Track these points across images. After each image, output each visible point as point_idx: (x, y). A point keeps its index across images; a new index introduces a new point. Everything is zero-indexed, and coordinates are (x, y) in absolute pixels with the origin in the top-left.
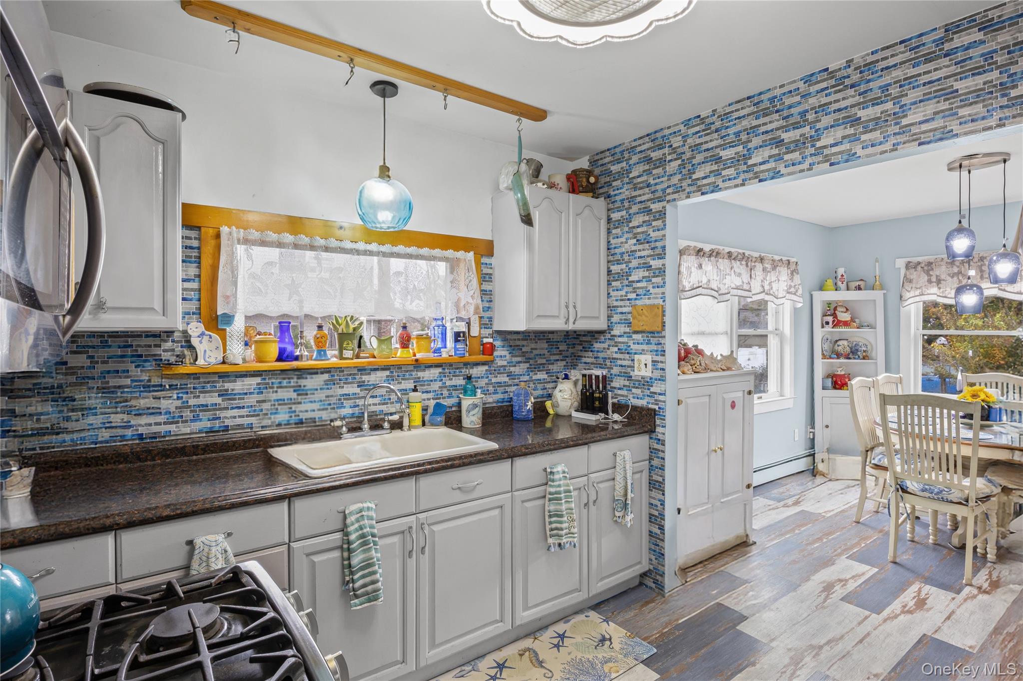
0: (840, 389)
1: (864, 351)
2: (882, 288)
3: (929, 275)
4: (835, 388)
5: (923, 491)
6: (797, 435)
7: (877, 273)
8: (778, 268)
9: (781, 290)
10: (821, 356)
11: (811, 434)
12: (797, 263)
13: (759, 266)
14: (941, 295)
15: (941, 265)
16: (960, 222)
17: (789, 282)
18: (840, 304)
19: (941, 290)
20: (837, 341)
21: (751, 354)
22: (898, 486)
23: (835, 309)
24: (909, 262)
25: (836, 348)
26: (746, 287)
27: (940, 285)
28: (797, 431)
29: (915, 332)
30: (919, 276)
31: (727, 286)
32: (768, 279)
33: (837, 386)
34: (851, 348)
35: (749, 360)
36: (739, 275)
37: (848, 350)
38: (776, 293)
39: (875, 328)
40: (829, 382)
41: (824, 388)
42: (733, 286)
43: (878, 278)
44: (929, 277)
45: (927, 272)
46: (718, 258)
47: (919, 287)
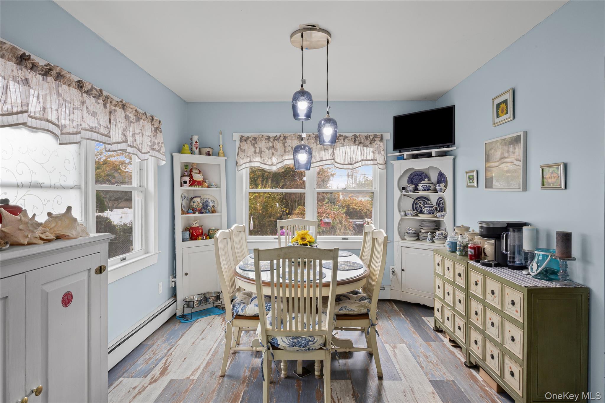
0: (196, 239)
1: (213, 206)
2: (224, 156)
3: (255, 148)
4: (192, 239)
5: (293, 346)
6: (161, 287)
7: (221, 144)
8: (142, 121)
9: (145, 145)
10: (180, 212)
11: (173, 283)
12: (160, 122)
13: (120, 113)
14: (262, 162)
15: (261, 141)
16: (302, 86)
17: (153, 139)
18: (195, 167)
19: (263, 159)
20: (192, 199)
21: (123, 213)
22: (269, 344)
23: (191, 171)
24: (242, 136)
25: (192, 204)
26: (102, 130)
27: (262, 155)
28: (161, 284)
29: (245, 191)
30: (249, 148)
31: (75, 124)
32: (131, 129)
33: (193, 237)
34: (203, 204)
35: (121, 218)
36: (94, 114)
37: (201, 205)
38: (140, 147)
39: (220, 188)
40: (187, 235)
41: (183, 240)
42: (84, 126)
43: (221, 147)
44: (255, 149)
45: (254, 145)
46: (60, 81)
47: (248, 156)
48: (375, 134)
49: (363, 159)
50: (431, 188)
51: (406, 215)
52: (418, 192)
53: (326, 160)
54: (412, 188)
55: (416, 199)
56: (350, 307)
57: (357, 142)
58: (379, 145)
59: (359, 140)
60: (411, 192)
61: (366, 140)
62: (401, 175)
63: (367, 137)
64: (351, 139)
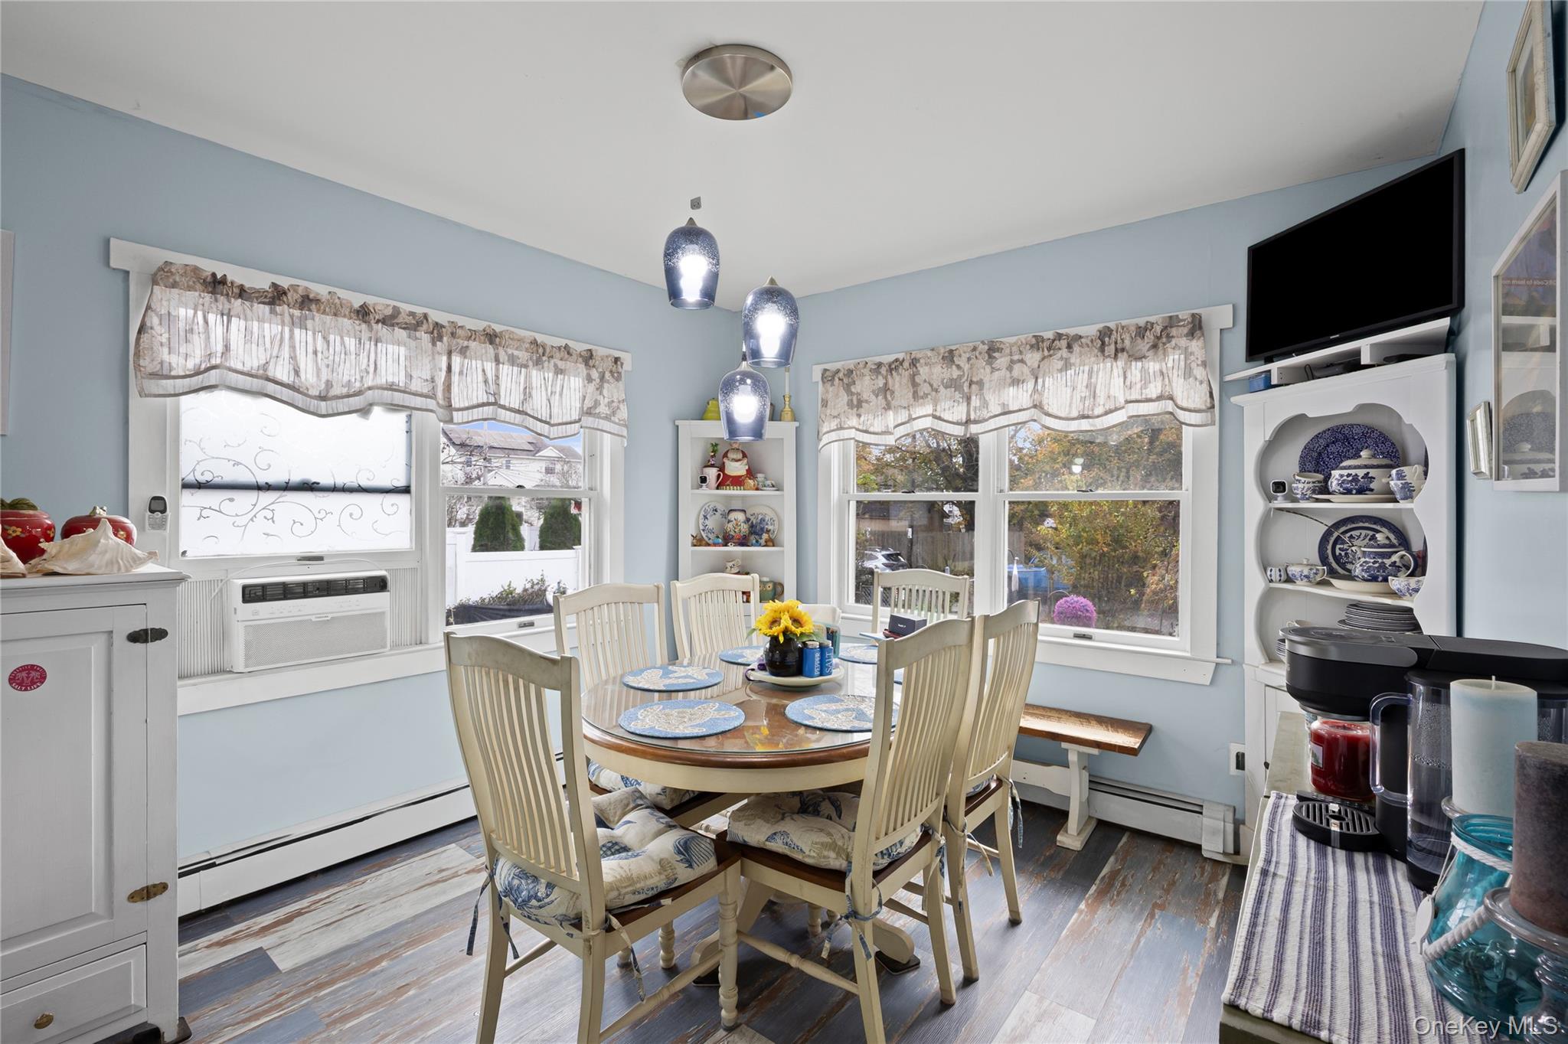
1: (768, 531)
2: (793, 417)
3: (849, 393)
7: (787, 392)
8: (553, 361)
9: (560, 408)
10: (690, 541)
12: (618, 359)
13: (480, 351)
14: (860, 427)
15: (863, 375)
17: (592, 395)
18: (734, 446)
20: (726, 513)
23: (725, 455)
24: (826, 370)
27: (862, 410)
29: (850, 498)
30: (837, 395)
34: (750, 526)
37: (744, 528)
39: (782, 489)
43: (787, 399)
44: (850, 398)
45: (848, 388)
46: (310, 310)
47: (836, 414)
48: (1171, 317)
49: (1129, 398)
50: (1372, 486)
51: (1289, 580)
52: (1328, 501)
53: (1020, 410)
54: (1307, 486)
55: (1337, 525)
56: (795, 840)
57: (1110, 349)
58: (1186, 348)
59: (1116, 343)
60: (1305, 498)
61: (1139, 340)
62: (1270, 441)
63: (1141, 331)
64: (1092, 341)
